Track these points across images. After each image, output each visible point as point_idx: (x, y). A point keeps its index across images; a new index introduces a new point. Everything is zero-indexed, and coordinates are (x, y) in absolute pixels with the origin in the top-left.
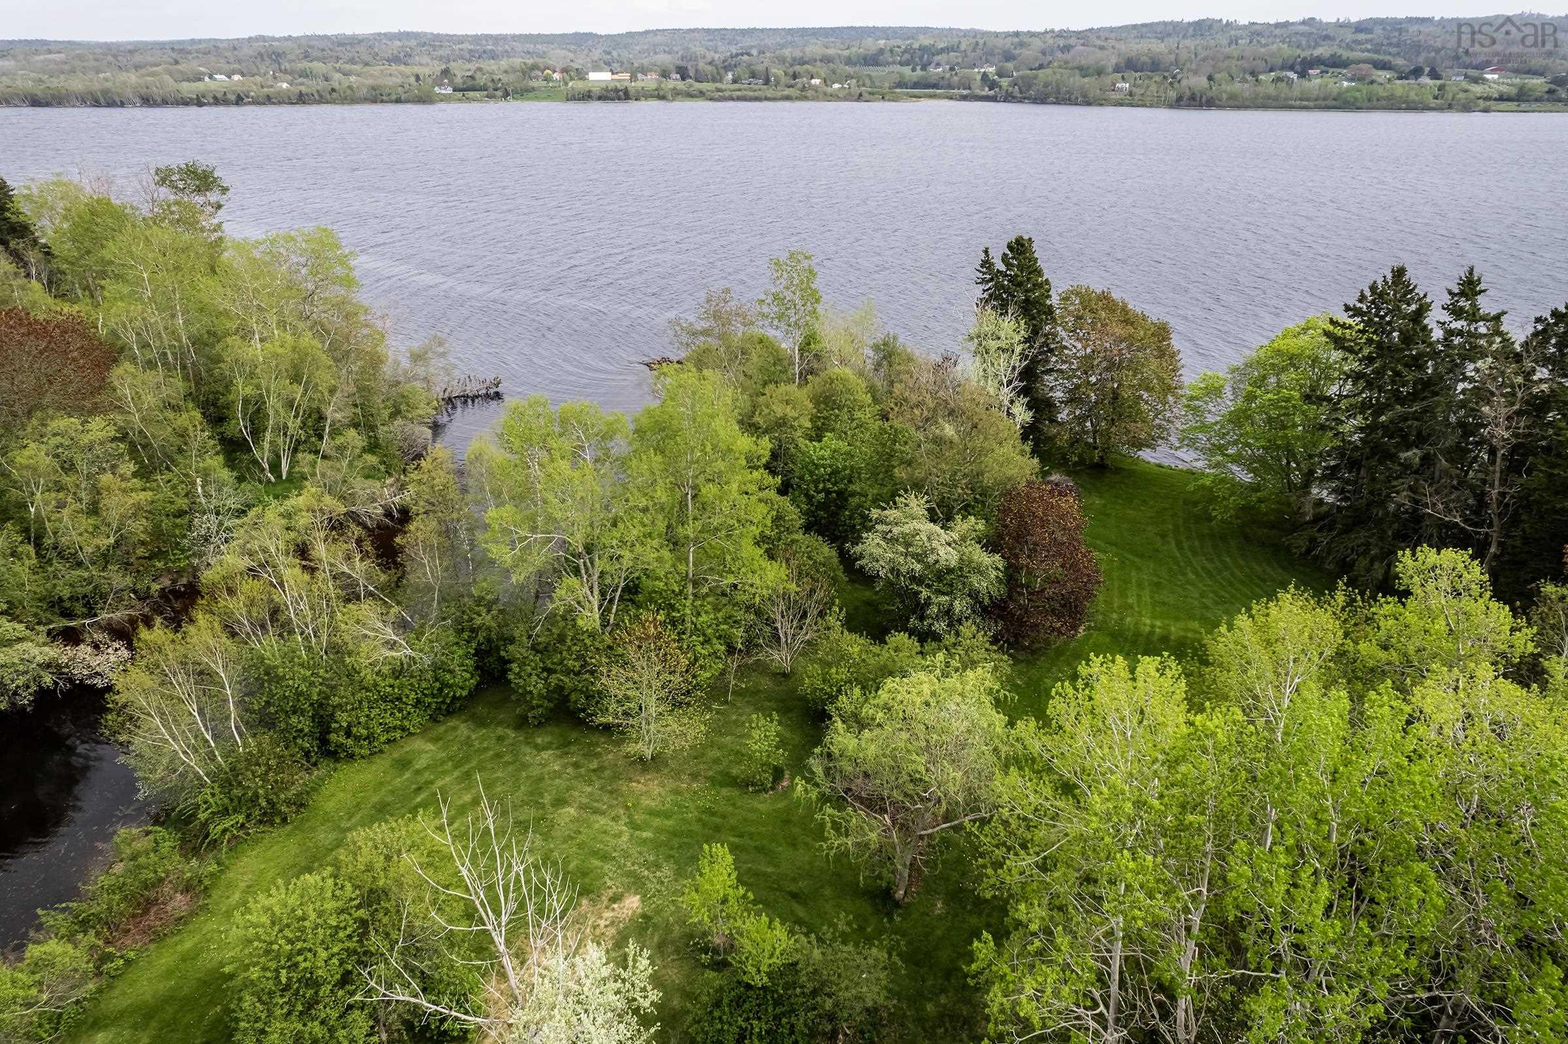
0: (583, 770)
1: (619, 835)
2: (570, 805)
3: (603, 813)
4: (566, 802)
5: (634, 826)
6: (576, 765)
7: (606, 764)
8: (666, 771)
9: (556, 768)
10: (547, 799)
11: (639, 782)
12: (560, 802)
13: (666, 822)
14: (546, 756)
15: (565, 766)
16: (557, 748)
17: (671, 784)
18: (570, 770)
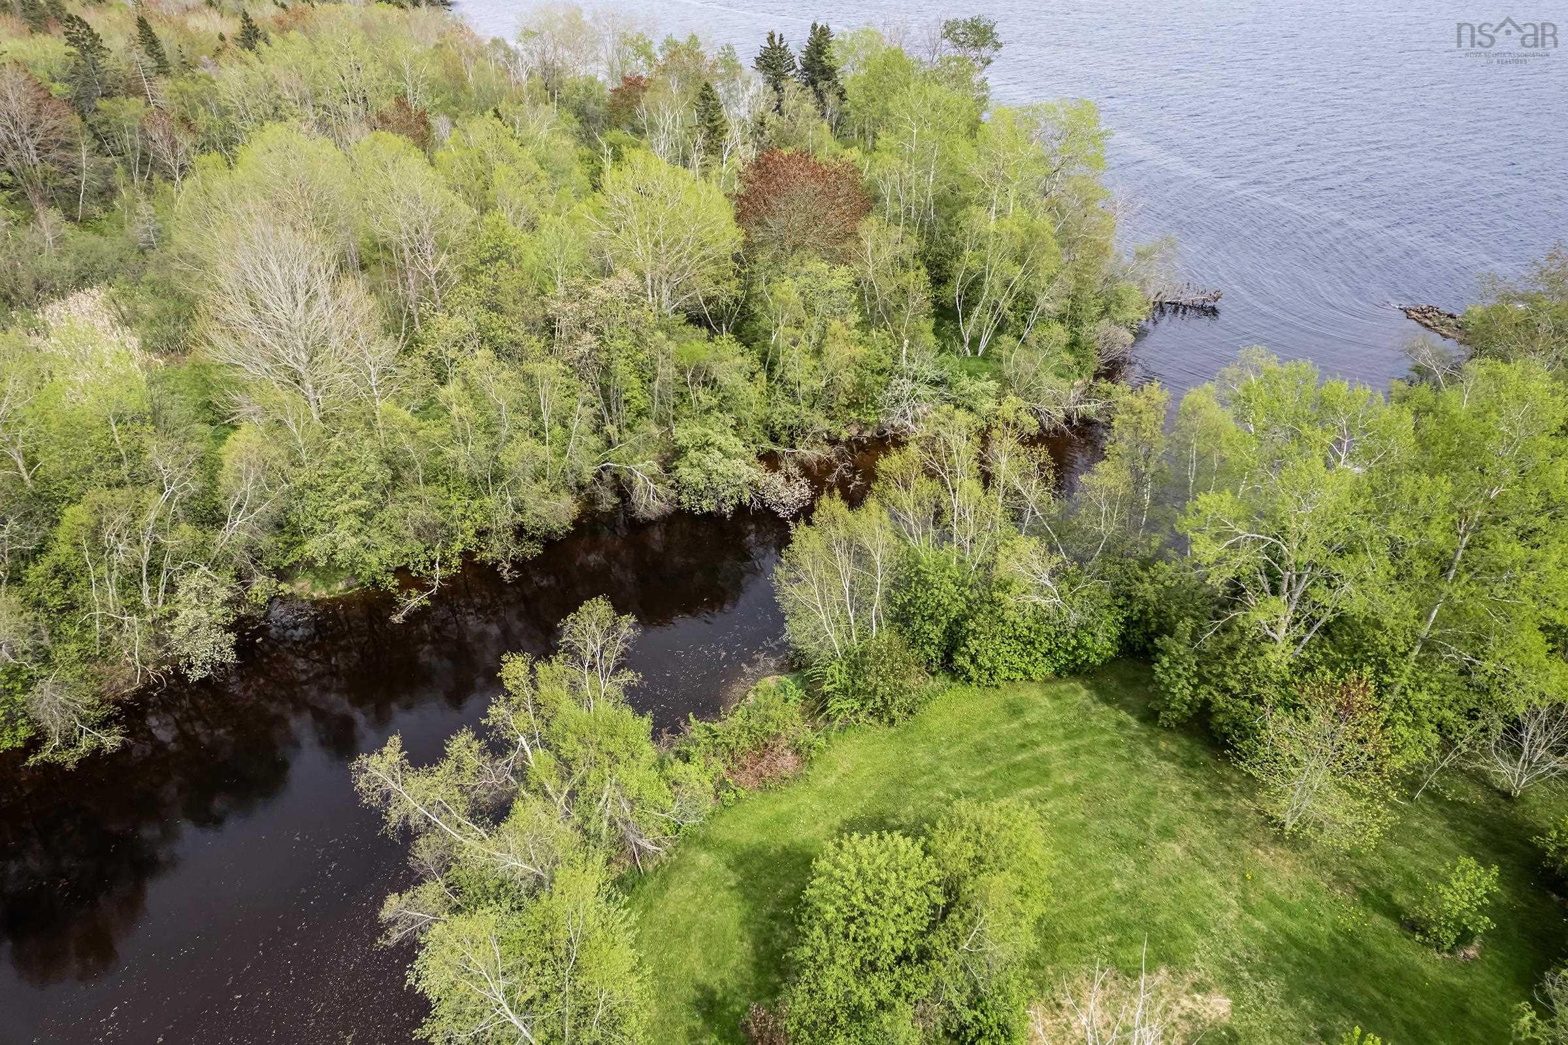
0: (1203, 807)
1: (1224, 908)
2: (1177, 841)
3: (1213, 871)
4: (1174, 836)
5: (1247, 907)
6: (1197, 795)
7: (1233, 810)
8: (1305, 854)
9: (1174, 789)
10: (1153, 822)
11: (1267, 853)
12: (1166, 832)
13: (1288, 921)
14: (1166, 769)
15: (1184, 790)
16: (1182, 765)
17: (1309, 875)
18: (1188, 798)
